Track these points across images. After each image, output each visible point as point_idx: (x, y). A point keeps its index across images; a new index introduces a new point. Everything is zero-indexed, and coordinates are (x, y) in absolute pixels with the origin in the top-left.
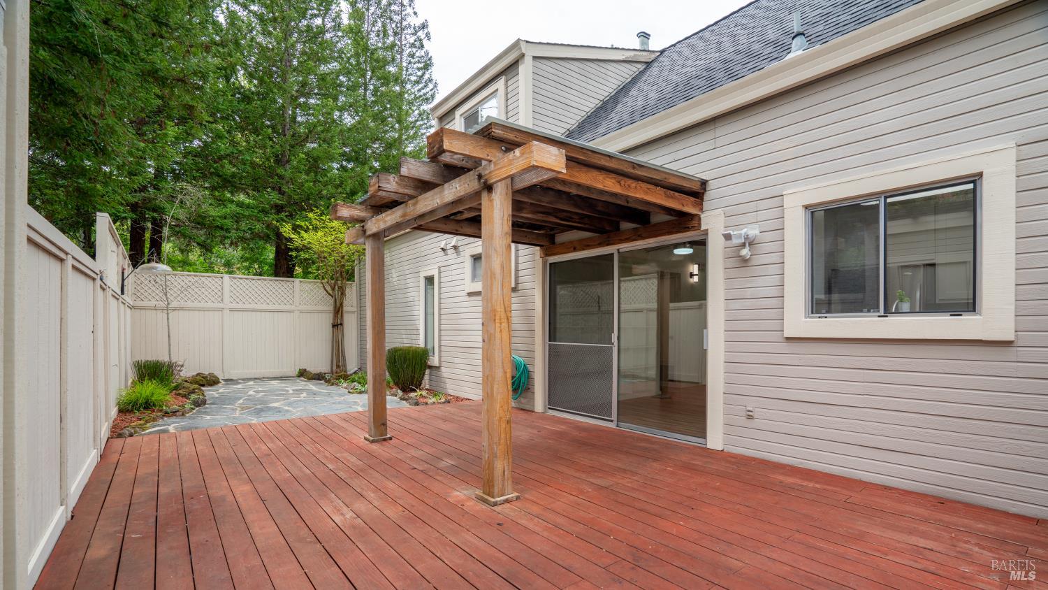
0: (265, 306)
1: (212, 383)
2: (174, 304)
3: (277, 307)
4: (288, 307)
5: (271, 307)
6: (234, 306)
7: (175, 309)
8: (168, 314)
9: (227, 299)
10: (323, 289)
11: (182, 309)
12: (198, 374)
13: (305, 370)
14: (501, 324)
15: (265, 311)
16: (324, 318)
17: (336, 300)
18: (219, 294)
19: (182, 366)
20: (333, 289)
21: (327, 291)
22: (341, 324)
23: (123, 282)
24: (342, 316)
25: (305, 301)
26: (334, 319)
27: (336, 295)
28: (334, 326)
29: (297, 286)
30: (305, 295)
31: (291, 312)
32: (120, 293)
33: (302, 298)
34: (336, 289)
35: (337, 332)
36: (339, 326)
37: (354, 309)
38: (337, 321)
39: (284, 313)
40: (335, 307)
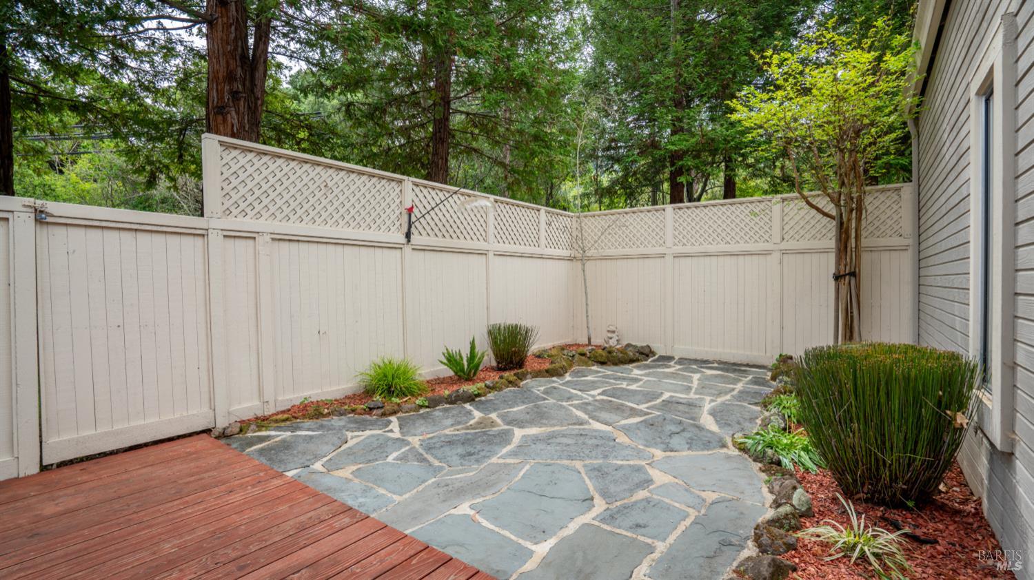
0: (723, 248)
3: (743, 247)
4: (762, 246)
6: (679, 249)
8: (583, 265)
9: (670, 240)
10: (807, 207)
12: (627, 345)
15: (723, 254)
16: (828, 264)
17: (842, 224)
18: (661, 234)
19: (614, 332)
20: (838, 205)
21: (818, 209)
22: (853, 274)
23: (410, 227)
24: (858, 257)
25: (792, 233)
26: (838, 263)
27: (841, 215)
28: (837, 277)
29: (777, 208)
30: (792, 223)
31: (766, 253)
32: (403, 240)
33: (787, 228)
34: (842, 202)
35: (843, 289)
36: (847, 277)
37: (906, 242)
38: (842, 267)
39: (754, 257)
40: (839, 240)
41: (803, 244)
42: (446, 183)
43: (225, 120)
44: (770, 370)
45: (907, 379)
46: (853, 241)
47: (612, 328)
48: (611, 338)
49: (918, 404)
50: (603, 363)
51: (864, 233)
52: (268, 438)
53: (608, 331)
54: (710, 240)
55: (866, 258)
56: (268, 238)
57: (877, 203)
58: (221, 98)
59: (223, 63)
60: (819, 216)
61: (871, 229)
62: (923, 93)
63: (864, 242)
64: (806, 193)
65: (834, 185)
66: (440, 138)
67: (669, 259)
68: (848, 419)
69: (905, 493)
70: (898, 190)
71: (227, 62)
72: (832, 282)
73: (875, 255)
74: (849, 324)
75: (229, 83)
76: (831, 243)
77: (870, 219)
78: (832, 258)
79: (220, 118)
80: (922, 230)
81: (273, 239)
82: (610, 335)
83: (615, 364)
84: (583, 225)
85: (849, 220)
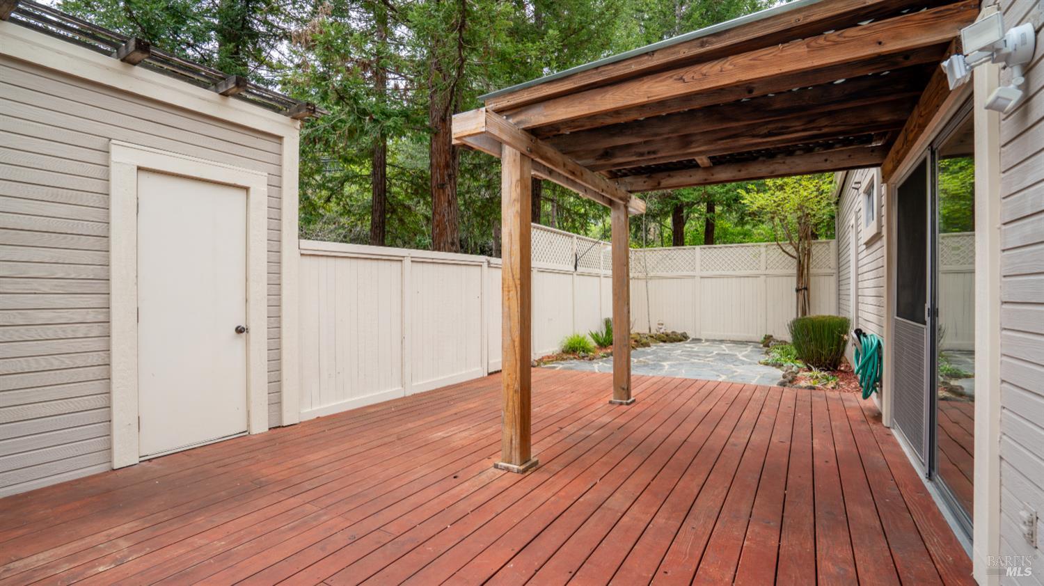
0: (731, 273)
1: (672, 340)
2: (651, 274)
3: (743, 273)
4: (754, 272)
5: (738, 273)
6: (705, 273)
7: (651, 278)
8: (647, 282)
9: (698, 268)
10: (780, 251)
11: (660, 278)
12: (673, 332)
13: (772, 336)
14: (509, 291)
15: (732, 277)
16: (793, 283)
17: (800, 261)
18: (692, 263)
19: (662, 324)
20: (797, 250)
21: (787, 253)
22: (806, 289)
23: (576, 262)
24: (808, 279)
25: (772, 265)
26: (798, 283)
27: (800, 257)
28: (798, 290)
29: (763, 250)
30: (772, 259)
31: (757, 276)
32: (574, 270)
33: (769, 262)
34: (800, 250)
35: (801, 297)
36: (803, 291)
37: (833, 271)
38: (800, 285)
39: (750, 278)
40: (799, 270)
41: (778, 272)
42: (539, 223)
43: (444, 192)
44: (761, 343)
45: (829, 325)
46: (806, 270)
47: (660, 322)
48: (661, 328)
49: (833, 333)
50: (664, 342)
51: (811, 266)
52: (554, 368)
53: (659, 324)
54: (723, 268)
55: (812, 279)
56: (537, 269)
57: (817, 249)
58: (443, 179)
59: (443, 157)
60: (787, 256)
61: (815, 264)
62: (840, 196)
63: (811, 271)
64: (780, 243)
65: (796, 240)
66: (537, 194)
67: (698, 279)
68: (811, 341)
69: (830, 364)
70: (828, 243)
71: (446, 157)
72: (795, 293)
73: (817, 278)
74: (804, 313)
75: (447, 170)
76: (794, 271)
77: (814, 258)
78: (794, 280)
79: (441, 191)
80: (841, 265)
81: (538, 271)
82: (660, 327)
83: (671, 342)
84: (646, 258)
85: (804, 260)
